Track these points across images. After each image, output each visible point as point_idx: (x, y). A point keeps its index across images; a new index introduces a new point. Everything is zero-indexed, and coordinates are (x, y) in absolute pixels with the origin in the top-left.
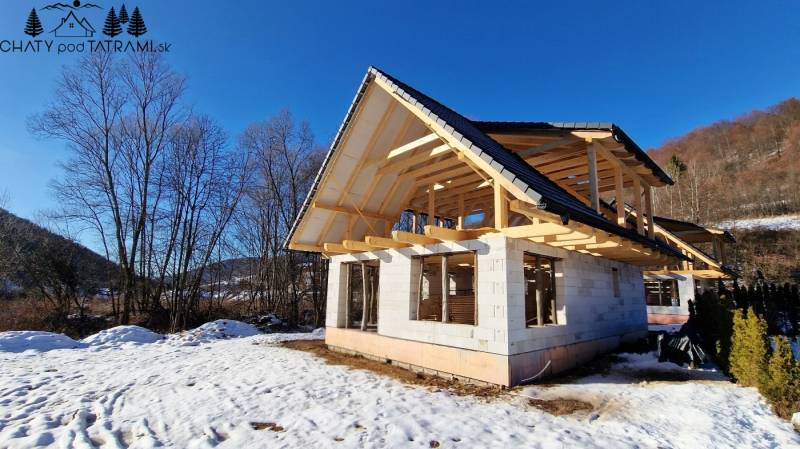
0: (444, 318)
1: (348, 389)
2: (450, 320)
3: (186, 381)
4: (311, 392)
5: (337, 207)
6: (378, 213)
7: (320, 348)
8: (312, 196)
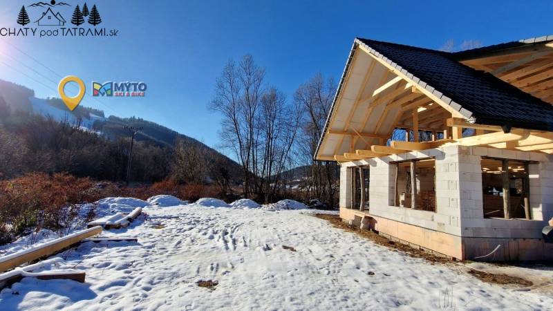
0: (413, 206)
1: (337, 240)
2: (417, 208)
3: (263, 226)
4: (316, 238)
5: (343, 132)
6: (374, 133)
7: (337, 221)
8: (327, 126)
